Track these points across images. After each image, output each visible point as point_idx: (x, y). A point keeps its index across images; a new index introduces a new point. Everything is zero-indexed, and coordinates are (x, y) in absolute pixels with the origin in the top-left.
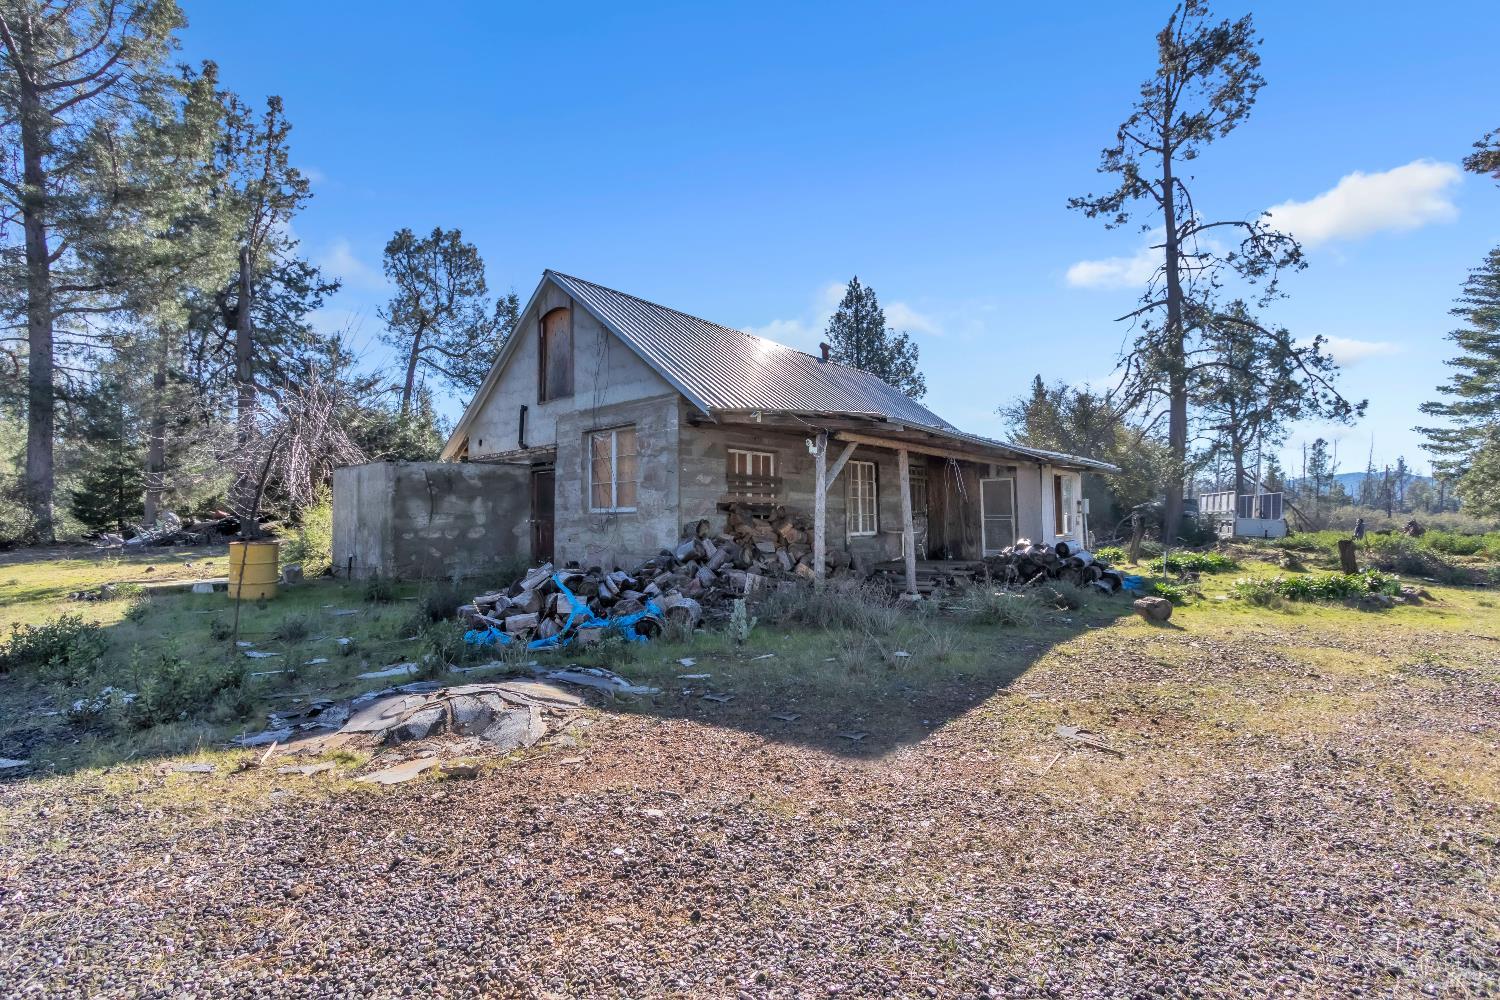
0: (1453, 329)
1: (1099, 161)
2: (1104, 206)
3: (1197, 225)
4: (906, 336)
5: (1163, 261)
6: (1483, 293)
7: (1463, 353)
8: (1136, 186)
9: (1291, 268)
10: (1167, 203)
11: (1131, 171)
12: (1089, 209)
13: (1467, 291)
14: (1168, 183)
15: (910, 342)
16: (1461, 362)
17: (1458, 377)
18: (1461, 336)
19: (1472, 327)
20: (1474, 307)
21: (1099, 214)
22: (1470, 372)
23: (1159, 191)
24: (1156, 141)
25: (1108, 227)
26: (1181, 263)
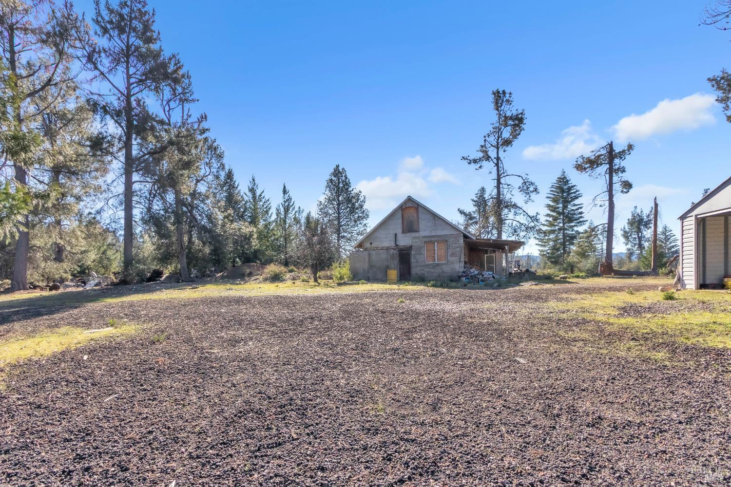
0: (546, 204)
1: (479, 148)
2: (475, 161)
3: (505, 175)
4: (360, 192)
5: (496, 185)
6: (555, 192)
7: (549, 212)
8: (488, 158)
9: (534, 193)
10: (497, 165)
11: (486, 152)
12: (469, 161)
13: (551, 191)
14: (498, 159)
15: (362, 195)
16: (548, 215)
17: (547, 221)
18: (549, 206)
19: (552, 204)
20: (552, 196)
21: (473, 164)
22: (551, 219)
23: (495, 161)
24: (495, 143)
25: (476, 169)
26: (501, 186)
